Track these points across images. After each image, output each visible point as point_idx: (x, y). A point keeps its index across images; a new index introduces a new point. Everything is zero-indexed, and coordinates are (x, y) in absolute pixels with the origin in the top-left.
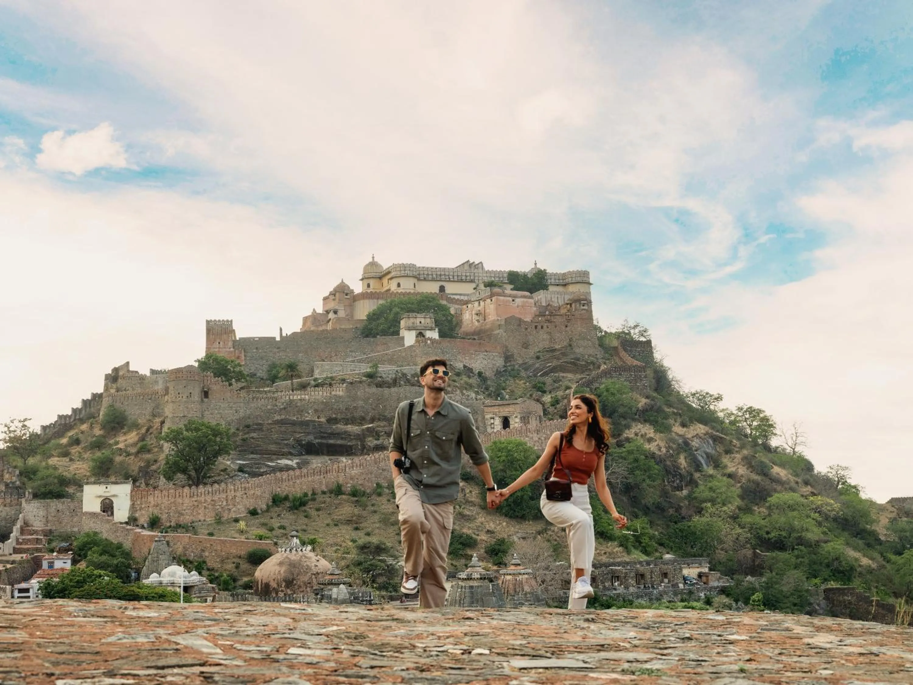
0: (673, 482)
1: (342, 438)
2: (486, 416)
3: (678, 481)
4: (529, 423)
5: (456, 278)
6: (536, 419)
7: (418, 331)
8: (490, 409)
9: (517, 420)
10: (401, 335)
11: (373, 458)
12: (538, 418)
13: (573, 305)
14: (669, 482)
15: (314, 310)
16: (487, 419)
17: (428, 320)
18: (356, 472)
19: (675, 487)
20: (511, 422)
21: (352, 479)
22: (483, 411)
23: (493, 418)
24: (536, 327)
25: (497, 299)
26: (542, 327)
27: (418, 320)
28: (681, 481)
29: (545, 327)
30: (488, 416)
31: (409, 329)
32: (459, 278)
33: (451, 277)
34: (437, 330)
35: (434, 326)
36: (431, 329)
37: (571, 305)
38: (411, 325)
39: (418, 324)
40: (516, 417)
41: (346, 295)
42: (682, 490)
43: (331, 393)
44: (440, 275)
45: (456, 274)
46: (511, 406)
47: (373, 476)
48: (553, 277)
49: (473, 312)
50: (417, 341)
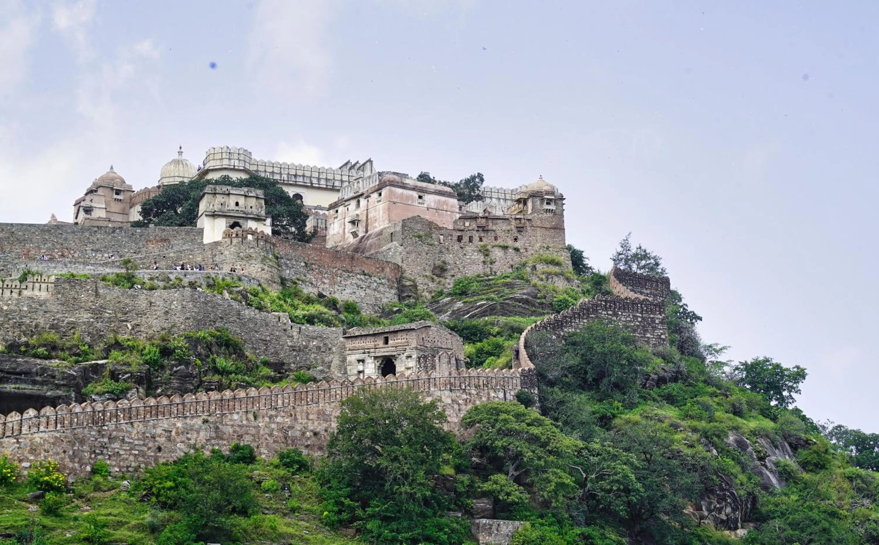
0: (720, 510)
1: (34, 383)
2: (349, 358)
3: (728, 510)
4: (433, 367)
5: (323, 182)
6: (449, 362)
7: (232, 221)
8: (358, 343)
9: (412, 363)
10: (198, 226)
11: (89, 409)
12: (453, 361)
13: (530, 204)
14: (710, 511)
15: (53, 216)
16: (351, 364)
17: (253, 202)
18: (45, 436)
19: (722, 521)
20: (400, 368)
21: (33, 451)
22: (344, 348)
23: (363, 361)
24: (460, 239)
25: (390, 191)
26: (471, 240)
27: (232, 200)
28: (734, 510)
29: (476, 238)
30: (352, 358)
31: (214, 215)
32: (330, 184)
33: (315, 181)
34: (269, 221)
35: (263, 213)
36: (258, 219)
37: (525, 204)
38: (217, 207)
39: (232, 206)
40: (409, 357)
41: (117, 194)
42: (736, 528)
43: (20, 294)
44: (296, 176)
45: (323, 176)
46: (399, 335)
47: (86, 448)
48: (495, 195)
49: (348, 219)
50: (227, 235)
